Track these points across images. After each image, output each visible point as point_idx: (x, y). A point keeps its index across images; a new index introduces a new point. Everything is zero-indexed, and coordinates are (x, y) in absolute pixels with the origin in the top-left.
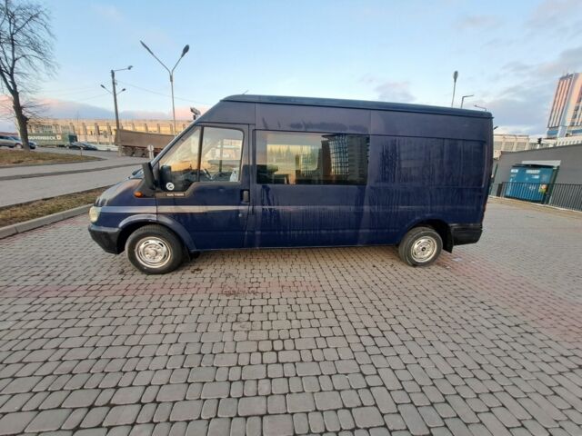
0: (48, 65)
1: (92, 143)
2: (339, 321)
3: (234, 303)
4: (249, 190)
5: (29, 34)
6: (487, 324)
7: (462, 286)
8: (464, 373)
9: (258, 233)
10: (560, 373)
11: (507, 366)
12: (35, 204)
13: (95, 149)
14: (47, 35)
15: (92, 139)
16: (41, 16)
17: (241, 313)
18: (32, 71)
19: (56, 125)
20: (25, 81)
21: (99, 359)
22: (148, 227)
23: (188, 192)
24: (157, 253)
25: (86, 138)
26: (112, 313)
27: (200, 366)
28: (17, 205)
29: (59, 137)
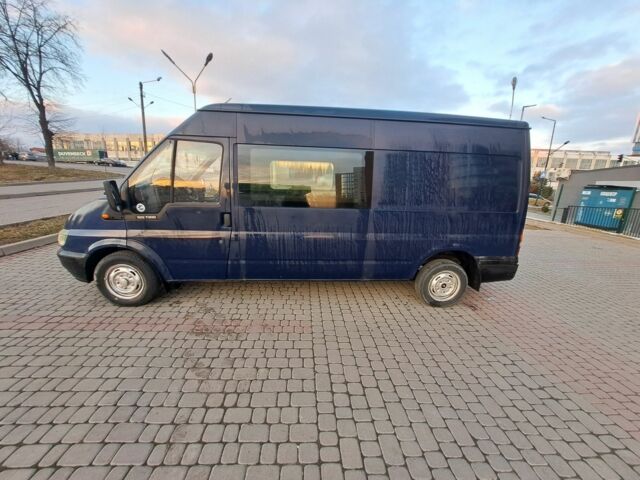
0: (75, 78)
1: (123, 159)
2: (315, 372)
3: (201, 344)
4: (230, 213)
5: (56, 45)
6: (502, 384)
7: (485, 333)
8: (450, 450)
9: (243, 262)
10: (582, 459)
11: (512, 444)
12: (32, 224)
13: (124, 166)
14: (75, 46)
15: (123, 155)
16: (69, 27)
17: (204, 357)
18: (59, 84)
19: (88, 141)
20: (51, 95)
21: (18, 406)
22: (118, 253)
23: (160, 215)
24: (128, 283)
25: (117, 154)
26: (60, 351)
27: (128, 421)
28: (13, 225)
29: (89, 153)
